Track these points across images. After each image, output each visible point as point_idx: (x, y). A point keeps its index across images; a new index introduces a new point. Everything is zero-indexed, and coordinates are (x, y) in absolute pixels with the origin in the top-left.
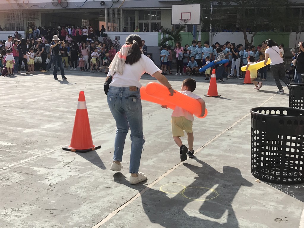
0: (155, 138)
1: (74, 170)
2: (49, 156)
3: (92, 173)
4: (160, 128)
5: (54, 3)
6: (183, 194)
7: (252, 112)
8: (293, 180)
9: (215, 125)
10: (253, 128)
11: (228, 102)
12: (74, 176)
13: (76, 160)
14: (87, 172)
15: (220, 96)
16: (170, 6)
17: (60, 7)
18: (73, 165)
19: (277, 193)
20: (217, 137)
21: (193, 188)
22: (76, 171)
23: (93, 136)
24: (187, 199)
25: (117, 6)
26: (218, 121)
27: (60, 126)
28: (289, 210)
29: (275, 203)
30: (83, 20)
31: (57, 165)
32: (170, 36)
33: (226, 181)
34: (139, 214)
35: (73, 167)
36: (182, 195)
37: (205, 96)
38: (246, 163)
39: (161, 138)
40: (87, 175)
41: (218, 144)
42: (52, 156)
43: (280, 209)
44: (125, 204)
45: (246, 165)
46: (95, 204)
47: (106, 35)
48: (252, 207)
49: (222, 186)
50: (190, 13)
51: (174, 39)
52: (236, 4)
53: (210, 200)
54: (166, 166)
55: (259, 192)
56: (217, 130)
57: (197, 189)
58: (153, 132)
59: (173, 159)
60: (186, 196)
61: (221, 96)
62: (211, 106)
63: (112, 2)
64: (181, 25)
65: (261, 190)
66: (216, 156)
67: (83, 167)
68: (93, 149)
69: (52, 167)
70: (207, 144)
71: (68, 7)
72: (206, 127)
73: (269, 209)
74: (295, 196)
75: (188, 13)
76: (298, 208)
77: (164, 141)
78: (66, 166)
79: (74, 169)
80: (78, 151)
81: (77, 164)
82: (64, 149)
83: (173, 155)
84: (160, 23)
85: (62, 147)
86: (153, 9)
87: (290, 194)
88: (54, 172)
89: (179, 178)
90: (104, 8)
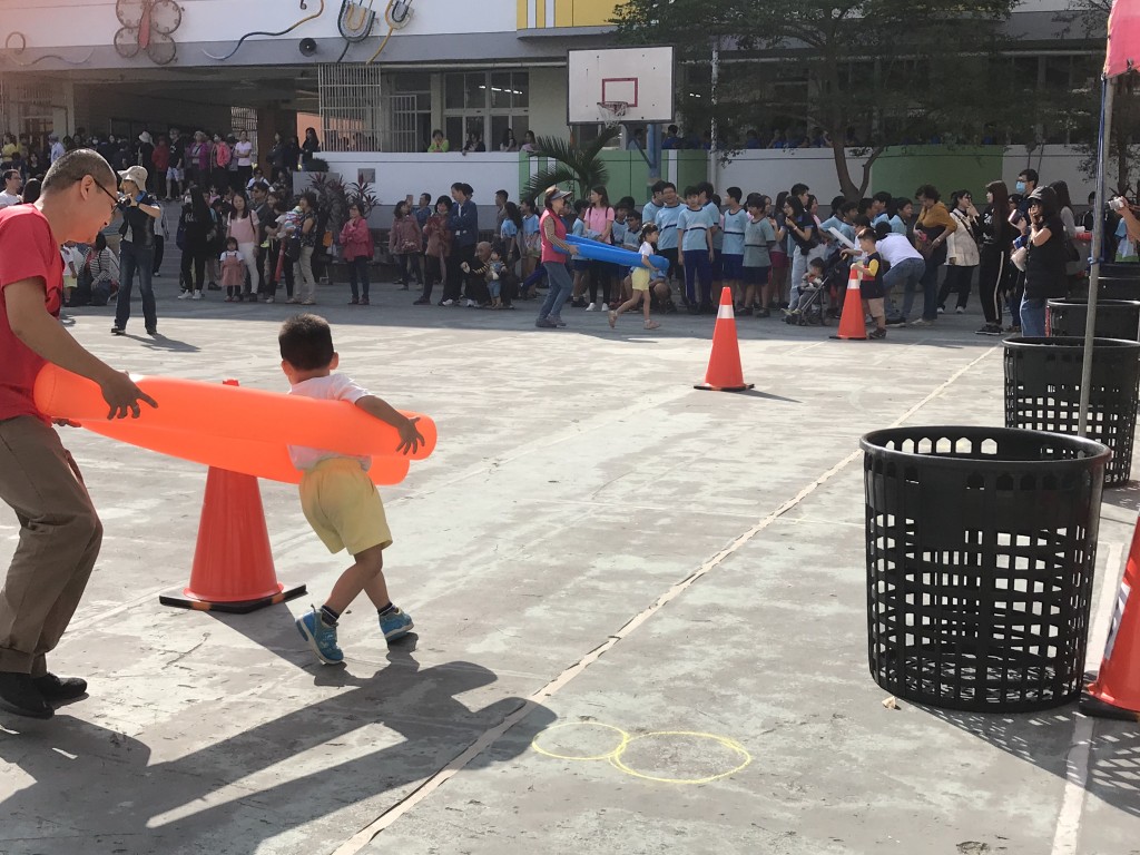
0: (511, 549)
1: (205, 681)
2: (110, 631)
3: (274, 692)
4: (529, 511)
5: (122, 46)
6: (618, 761)
7: (869, 448)
8: (1023, 695)
9: (734, 494)
10: (872, 505)
11: (782, 409)
12: (204, 702)
13: (210, 642)
14: (254, 686)
15: (752, 386)
16: (564, 54)
17: (144, 62)
18: (202, 661)
19: (965, 747)
20: (744, 540)
21: (654, 737)
22: (212, 686)
23: (274, 549)
24: (635, 778)
25: (363, 55)
26: (745, 483)
27: (151, 512)
28: (1011, 808)
29: (959, 784)
30: (235, 111)
31: (139, 661)
32: (563, 166)
33: (778, 704)
34: (454, 841)
35: (203, 672)
36: (615, 763)
37: (695, 387)
38: (850, 635)
39: (534, 549)
40: (254, 699)
41: (745, 568)
42: (121, 629)
43: (980, 805)
44: (399, 804)
45: (851, 646)
46: (288, 807)
47: (322, 166)
48: (874, 804)
49: (763, 727)
50: (636, 80)
51: (577, 176)
52: (806, 45)
53: (718, 780)
54: (553, 657)
55: (900, 745)
56: (741, 513)
57: (668, 740)
58: (504, 526)
59: (580, 628)
60: (629, 766)
61: (757, 388)
62: (719, 425)
63: (344, 43)
64: (603, 124)
65: (908, 738)
66: (740, 612)
67: (239, 670)
68: (275, 599)
69: (119, 674)
70: (706, 568)
71: (177, 59)
72: (703, 504)
73: (938, 806)
74: (1032, 755)
75: (629, 79)
76: (1045, 802)
77: (544, 561)
78: (172, 667)
79: (203, 676)
80: (219, 609)
81: (215, 659)
82: (165, 601)
83: (578, 614)
84: (526, 118)
85: (158, 595)
86: (497, 65)
87: (1015, 750)
88: (126, 692)
89: (602, 699)
90: (312, 65)
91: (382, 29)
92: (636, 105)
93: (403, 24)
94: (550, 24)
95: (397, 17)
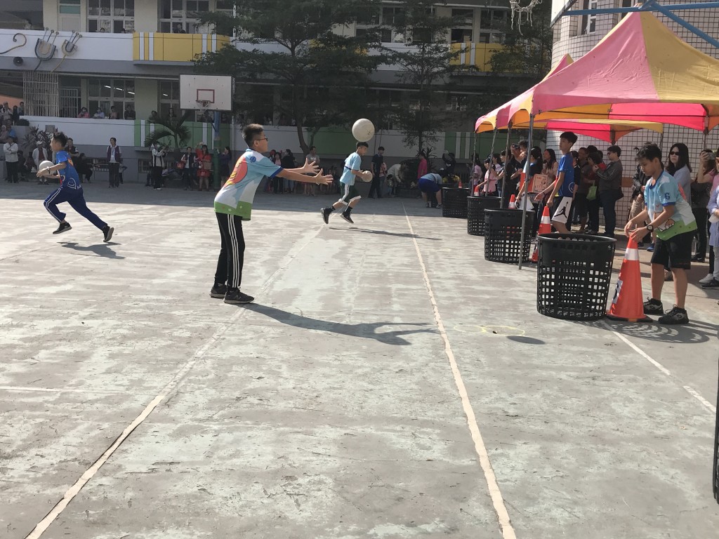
16: (177, 75)
25: (49, 68)
47: (26, 123)
50: (214, 91)
63: (38, 61)
64: (198, 110)
75: (210, 90)
84: (133, 103)
90: (19, 71)
91: (60, 55)
92: (213, 102)
93: (72, 53)
94: (151, 58)
95: (69, 49)
